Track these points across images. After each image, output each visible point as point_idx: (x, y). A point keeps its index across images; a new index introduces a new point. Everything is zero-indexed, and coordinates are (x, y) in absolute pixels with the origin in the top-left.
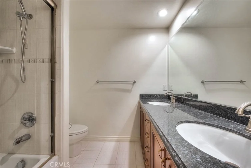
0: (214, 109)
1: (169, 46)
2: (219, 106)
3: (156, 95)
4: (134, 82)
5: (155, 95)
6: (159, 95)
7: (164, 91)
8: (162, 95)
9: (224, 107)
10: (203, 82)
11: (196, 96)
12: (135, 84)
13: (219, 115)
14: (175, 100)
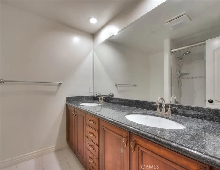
0: (135, 103)
1: (94, 51)
2: (138, 101)
3: (84, 96)
4: (60, 84)
5: (82, 96)
6: (86, 96)
7: (90, 93)
8: (88, 96)
9: (141, 101)
10: (116, 85)
11: (112, 96)
12: (61, 85)
13: (138, 107)
14: (104, 99)
